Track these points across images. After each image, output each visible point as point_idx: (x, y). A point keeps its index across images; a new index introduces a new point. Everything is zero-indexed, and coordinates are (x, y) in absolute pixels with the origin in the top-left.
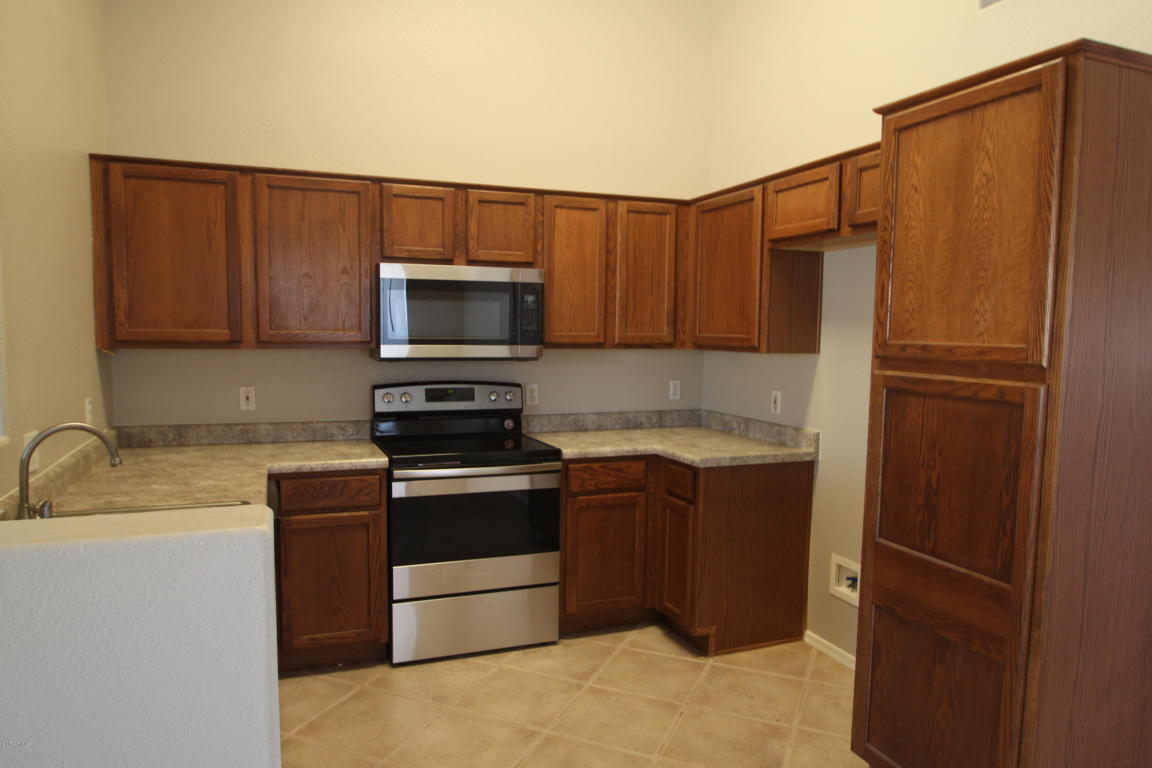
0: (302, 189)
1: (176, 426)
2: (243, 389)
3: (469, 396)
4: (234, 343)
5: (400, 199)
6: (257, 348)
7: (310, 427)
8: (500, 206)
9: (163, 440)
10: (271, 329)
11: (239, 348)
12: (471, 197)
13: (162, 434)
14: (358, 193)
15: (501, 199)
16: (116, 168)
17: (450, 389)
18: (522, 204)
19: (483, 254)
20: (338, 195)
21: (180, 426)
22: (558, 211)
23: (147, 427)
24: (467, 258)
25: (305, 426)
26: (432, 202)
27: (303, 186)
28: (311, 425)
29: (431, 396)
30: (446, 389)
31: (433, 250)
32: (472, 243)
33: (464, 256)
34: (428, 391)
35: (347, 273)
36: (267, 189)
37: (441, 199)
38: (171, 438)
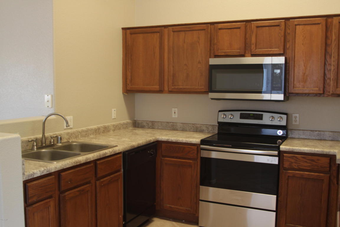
0: (184, 31)
1: (152, 121)
2: (173, 109)
3: (260, 117)
4: (161, 91)
5: (222, 30)
6: (169, 93)
7: (195, 126)
8: (267, 28)
9: (148, 126)
10: (173, 86)
11: (163, 93)
12: (253, 25)
13: (148, 124)
14: (204, 30)
15: (267, 25)
16: (128, 31)
17: (251, 114)
18: (278, 26)
19: (258, 51)
20: (197, 31)
21: (153, 121)
22: (298, 27)
23: (143, 121)
24: (251, 53)
25: (193, 125)
26: (235, 30)
27: (185, 30)
28: (196, 125)
29: (242, 117)
30: (250, 114)
31: (236, 51)
32: (253, 47)
33: (250, 52)
34: (241, 114)
35: (200, 63)
36: (172, 33)
37: (239, 28)
38: (150, 126)
